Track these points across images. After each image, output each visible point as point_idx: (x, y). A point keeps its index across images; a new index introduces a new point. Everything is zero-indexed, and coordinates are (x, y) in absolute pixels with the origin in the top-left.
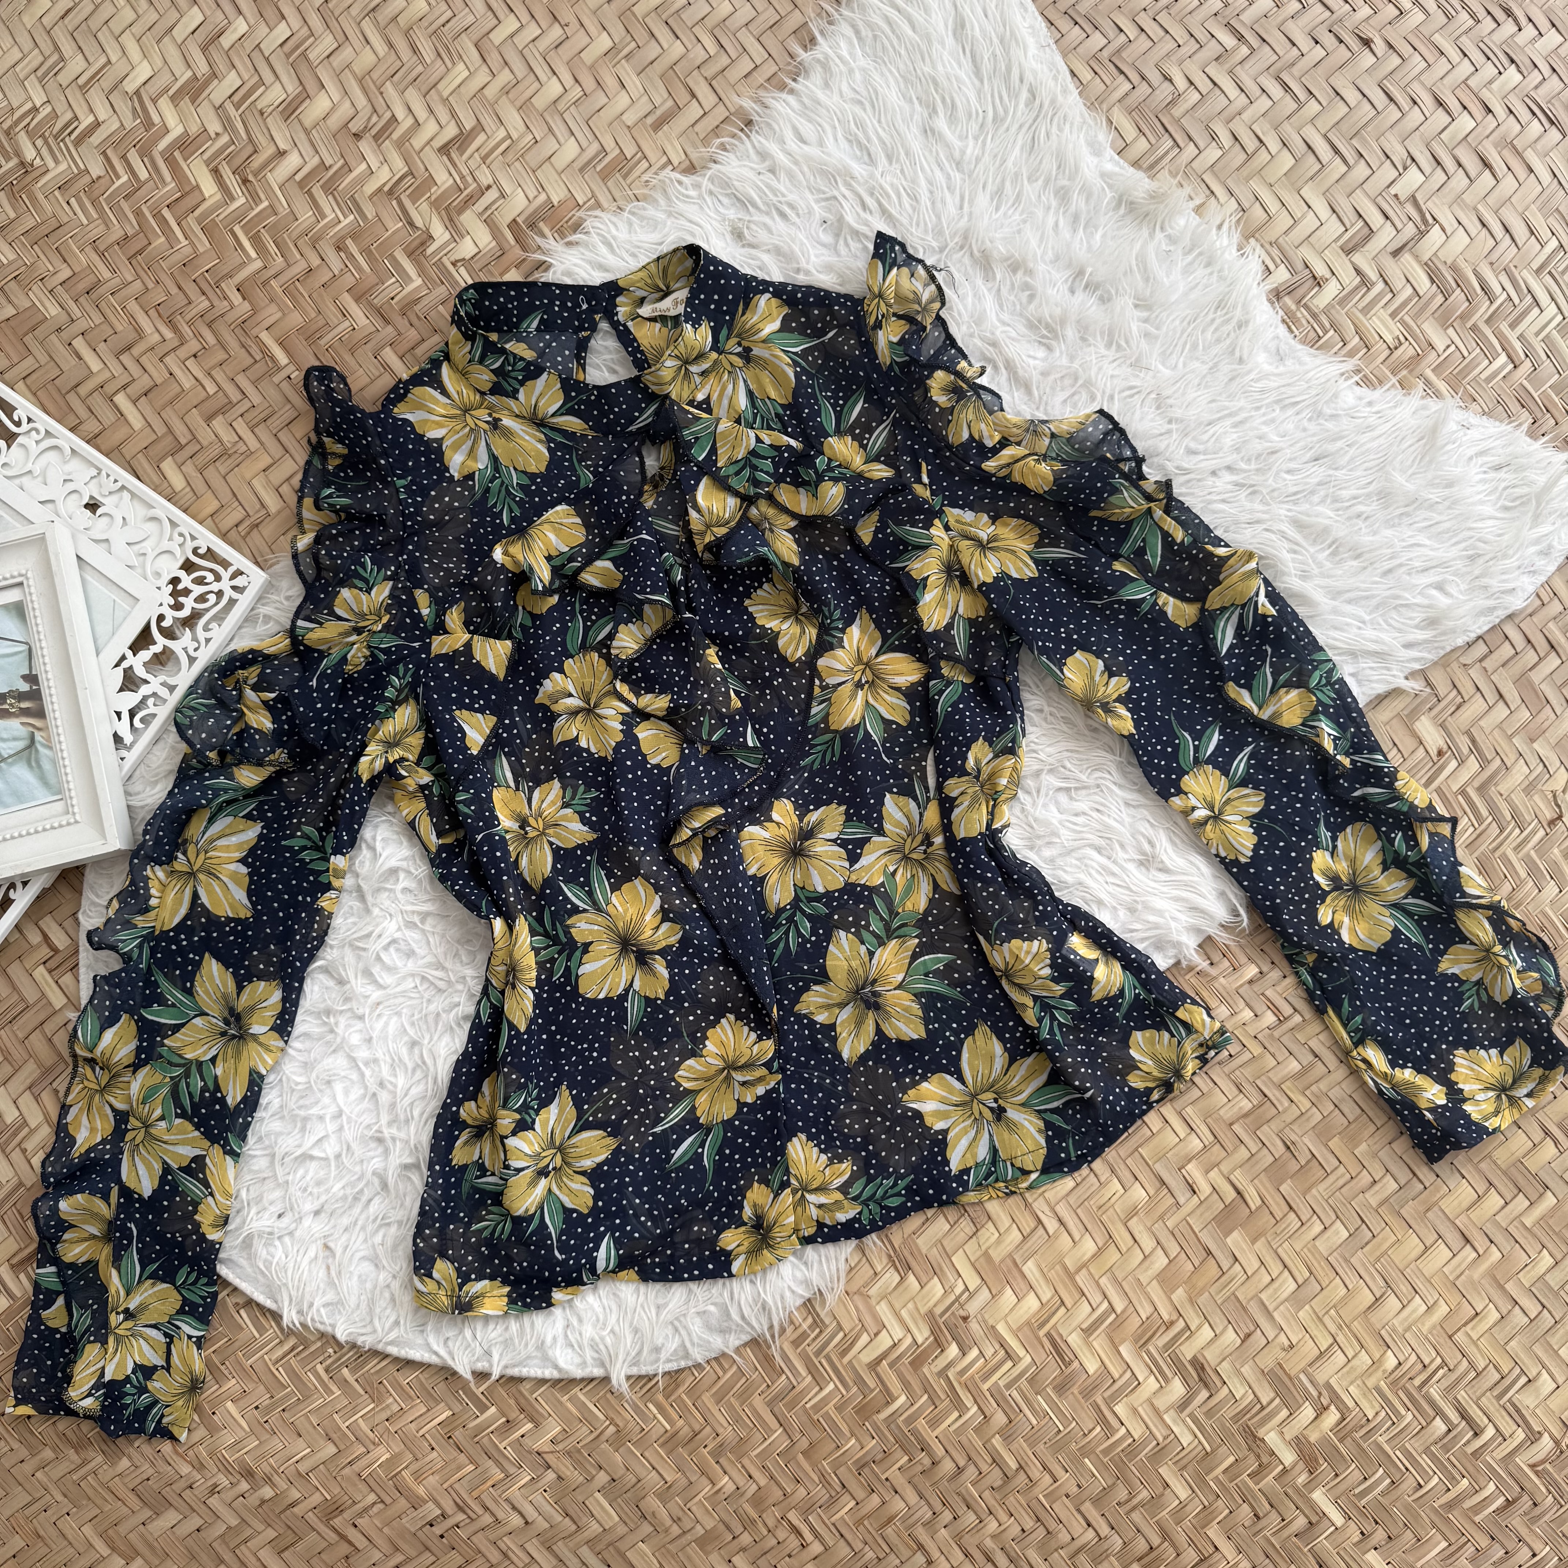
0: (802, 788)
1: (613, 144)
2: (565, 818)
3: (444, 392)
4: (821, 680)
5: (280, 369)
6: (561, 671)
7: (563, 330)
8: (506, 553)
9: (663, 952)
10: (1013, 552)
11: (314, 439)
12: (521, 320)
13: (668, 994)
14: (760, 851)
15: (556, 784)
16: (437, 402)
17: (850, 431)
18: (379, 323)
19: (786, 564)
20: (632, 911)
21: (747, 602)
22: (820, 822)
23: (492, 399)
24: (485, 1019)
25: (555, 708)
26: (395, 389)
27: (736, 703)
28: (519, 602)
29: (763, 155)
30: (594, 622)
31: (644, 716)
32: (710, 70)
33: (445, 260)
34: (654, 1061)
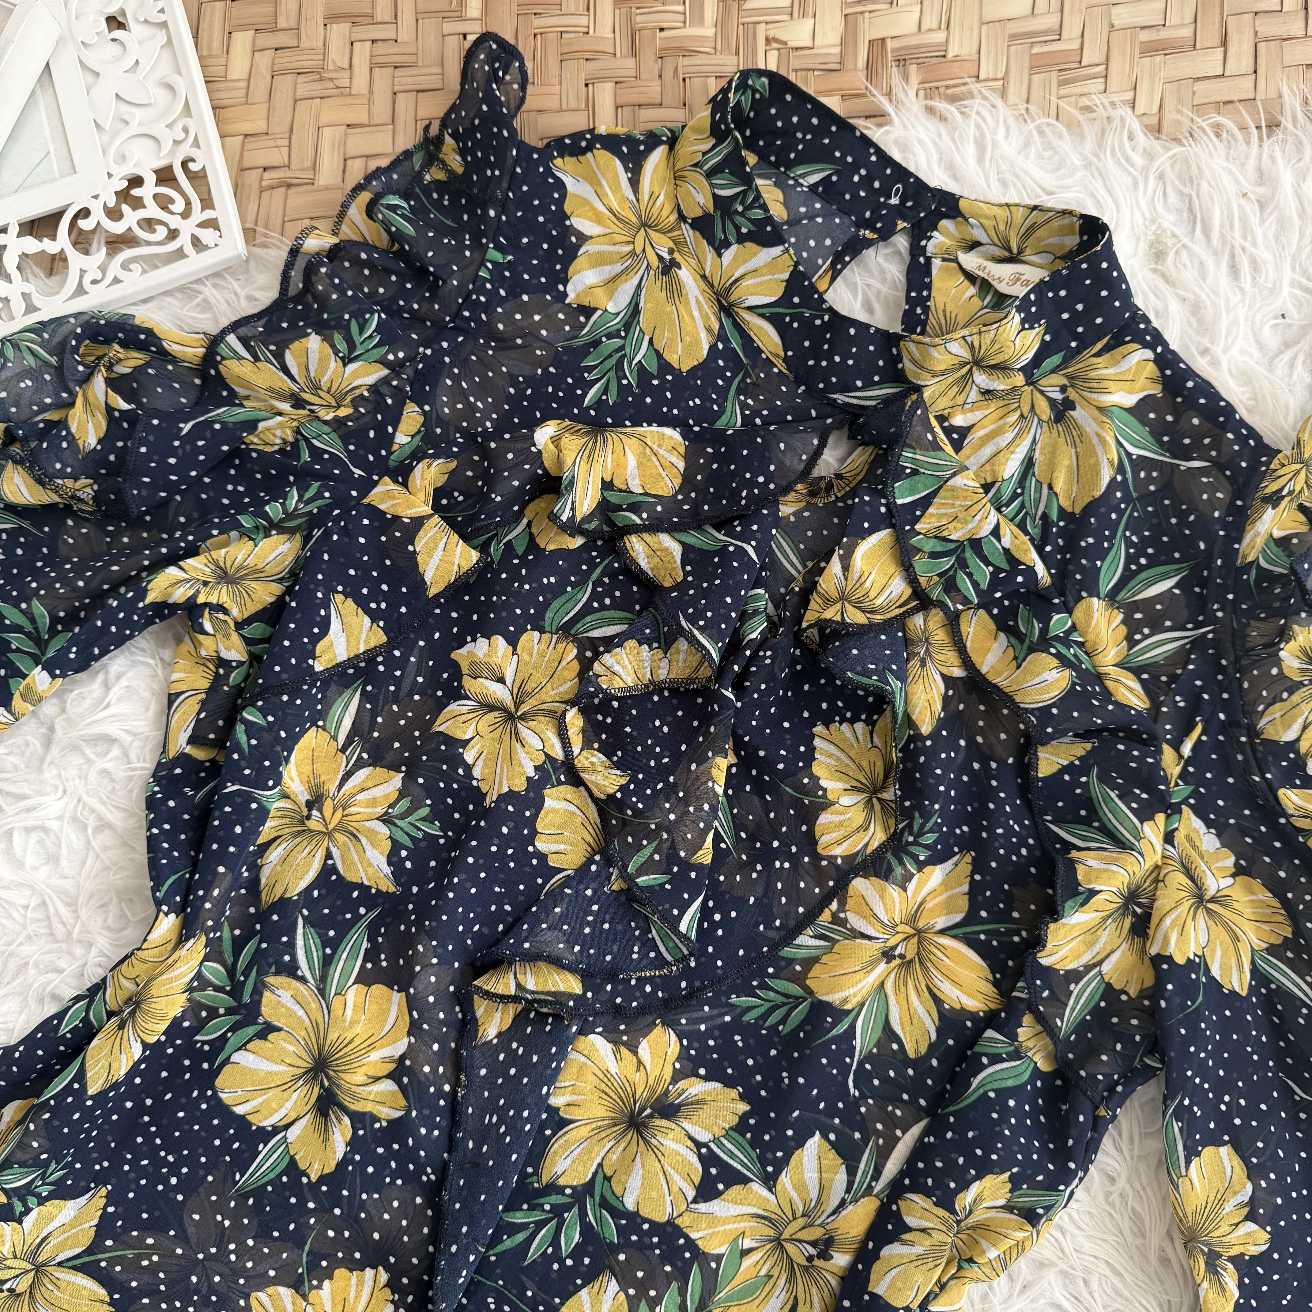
0: (708, 1034)
1: (1077, 32)
2: (371, 835)
3: (635, 183)
4: (842, 906)
5: (461, 18)
6: (513, 641)
7: (844, 211)
8: (556, 440)
9: (358, 1119)
10: (1235, 939)
11: (434, 130)
12: (801, 160)
13: (323, 1179)
14: (589, 1082)
15: (396, 780)
16: (616, 188)
17: (1130, 609)
18: (622, 47)
19: (909, 721)
20: (361, 1031)
21: (819, 729)
22: (699, 1102)
23: (687, 231)
24: (64, 1029)
25: (468, 683)
26: (577, 136)
27: (705, 855)
28: (530, 512)
29: (1262, 177)
30: (603, 607)
31: (576, 780)
32: (1267, 27)
33: (761, 28)
34: (242, 1251)
